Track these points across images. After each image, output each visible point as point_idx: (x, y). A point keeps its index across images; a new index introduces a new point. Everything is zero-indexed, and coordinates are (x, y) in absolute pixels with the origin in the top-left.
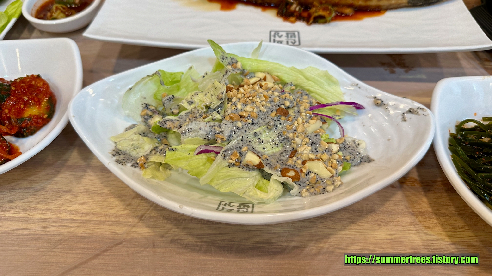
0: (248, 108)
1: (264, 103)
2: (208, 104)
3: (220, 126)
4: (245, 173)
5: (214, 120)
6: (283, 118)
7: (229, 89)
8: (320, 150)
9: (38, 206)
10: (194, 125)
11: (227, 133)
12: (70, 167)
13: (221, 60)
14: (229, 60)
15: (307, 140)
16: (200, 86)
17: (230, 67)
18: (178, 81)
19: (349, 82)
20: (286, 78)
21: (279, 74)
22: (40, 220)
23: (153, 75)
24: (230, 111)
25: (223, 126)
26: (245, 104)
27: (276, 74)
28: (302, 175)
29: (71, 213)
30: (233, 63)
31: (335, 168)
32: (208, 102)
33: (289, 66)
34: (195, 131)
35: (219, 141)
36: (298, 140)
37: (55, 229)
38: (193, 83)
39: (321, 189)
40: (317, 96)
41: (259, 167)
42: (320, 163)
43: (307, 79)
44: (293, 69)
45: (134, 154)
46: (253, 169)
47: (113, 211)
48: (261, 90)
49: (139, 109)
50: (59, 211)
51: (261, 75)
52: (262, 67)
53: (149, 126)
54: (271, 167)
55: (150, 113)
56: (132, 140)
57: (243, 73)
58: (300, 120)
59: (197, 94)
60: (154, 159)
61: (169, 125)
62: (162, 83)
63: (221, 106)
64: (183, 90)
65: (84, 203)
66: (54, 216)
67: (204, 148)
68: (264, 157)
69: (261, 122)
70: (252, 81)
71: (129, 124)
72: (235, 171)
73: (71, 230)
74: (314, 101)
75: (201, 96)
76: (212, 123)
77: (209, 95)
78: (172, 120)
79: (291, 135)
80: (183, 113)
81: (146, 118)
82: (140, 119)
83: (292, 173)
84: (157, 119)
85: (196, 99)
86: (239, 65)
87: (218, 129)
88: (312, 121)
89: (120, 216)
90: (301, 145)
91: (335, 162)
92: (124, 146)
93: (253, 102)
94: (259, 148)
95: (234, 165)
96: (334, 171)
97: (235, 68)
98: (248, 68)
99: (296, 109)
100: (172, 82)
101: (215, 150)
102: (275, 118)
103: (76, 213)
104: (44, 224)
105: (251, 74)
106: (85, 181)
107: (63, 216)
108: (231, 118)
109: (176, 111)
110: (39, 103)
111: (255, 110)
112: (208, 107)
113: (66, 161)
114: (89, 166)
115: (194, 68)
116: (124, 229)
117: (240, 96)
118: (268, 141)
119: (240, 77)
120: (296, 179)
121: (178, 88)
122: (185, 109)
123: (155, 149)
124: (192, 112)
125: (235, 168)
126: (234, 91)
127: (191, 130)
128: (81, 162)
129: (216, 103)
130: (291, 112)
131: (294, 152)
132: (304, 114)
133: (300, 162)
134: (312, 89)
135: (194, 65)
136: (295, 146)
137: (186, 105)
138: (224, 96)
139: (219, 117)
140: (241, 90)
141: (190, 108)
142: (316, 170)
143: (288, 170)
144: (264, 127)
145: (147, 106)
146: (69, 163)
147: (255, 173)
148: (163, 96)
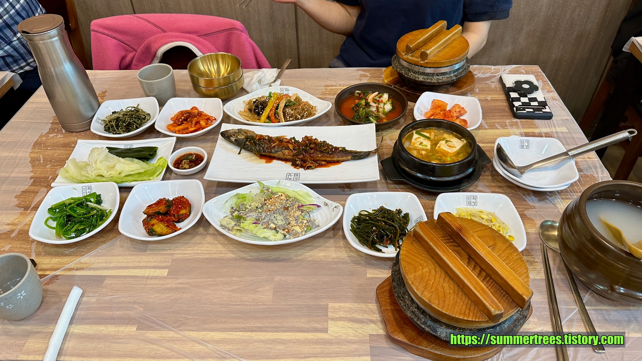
0: (273, 207)
1: (279, 205)
2: (257, 206)
3: (261, 214)
4: (270, 231)
5: (259, 212)
6: (286, 211)
7: (265, 200)
8: (298, 222)
9: (188, 249)
10: (251, 214)
11: (263, 217)
12: (199, 234)
13: (262, 189)
14: (266, 188)
15: (294, 219)
16: (254, 199)
17: (266, 191)
18: (245, 197)
19: (316, 196)
20: (290, 195)
21: (287, 193)
22: (190, 254)
23: (235, 195)
24: (265, 208)
25: (262, 214)
26: (272, 206)
27: (286, 193)
28: (291, 231)
29: (202, 250)
30: (268, 189)
31: (303, 228)
32: (257, 205)
33: (292, 190)
34: (251, 216)
35: (261, 219)
36: (291, 219)
37: (196, 256)
38: (251, 198)
39: (297, 236)
40: (302, 202)
41: (275, 229)
42: (298, 227)
43: (299, 195)
44: (293, 191)
45: (228, 226)
46: (273, 229)
47: (219, 249)
48: (278, 200)
49: (229, 209)
50: (197, 250)
51: (280, 194)
52: (281, 190)
53: (233, 216)
54: (279, 229)
55: (233, 211)
56: (227, 221)
57: (272, 193)
58: (292, 211)
59: (252, 202)
60: (235, 228)
61: (242, 214)
62: (239, 198)
63: (262, 207)
64: (247, 201)
65: (207, 247)
66: (195, 252)
67: (255, 222)
68: (277, 225)
69: (277, 212)
70: (276, 196)
71: (225, 216)
72: (266, 230)
73: (203, 256)
74: (300, 204)
75: (254, 203)
76: (258, 213)
77: (257, 202)
78: (243, 213)
79: (288, 217)
80: (247, 210)
81: (232, 213)
82: (229, 213)
83: (287, 230)
84: (236, 213)
85: (252, 204)
86: (270, 190)
87: (260, 215)
88: (297, 212)
89: (222, 251)
90: (292, 221)
91: (303, 226)
92: (224, 223)
93: (275, 205)
94: (276, 222)
95: (266, 228)
96: (303, 230)
97: (268, 191)
98: (274, 191)
99: (292, 207)
100: (243, 198)
101: (259, 223)
102: (283, 211)
103: (204, 250)
104: (192, 255)
105: (276, 193)
106: (207, 239)
107: (199, 252)
108: (265, 211)
109: (244, 210)
110: (185, 208)
111: (275, 208)
112: (257, 207)
113: (198, 232)
114: (208, 234)
115: (252, 191)
116: (224, 255)
117: (269, 202)
118: (280, 220)
119: (271, 195)
120: (288, 232)
121: (245, 200)
122: (248, 208)
123: (236, 224)
124: (251, 209)
125: (266, 229)
126: (268, 201)
127: (250, 216)
128: (204, 232)
129: (260, 206)
130: (290, 209)
131: (289, 223)
132: (294, 209)
133: (290, 227)
134: (300, 199)
135: (252, 190)
136: (290, 221)
137: (248, 207)
138: (263, 203)
139: (261, 211)
140: (271, 200)
141: (250, 208)
142: (296, 229)
143: (285, 229)
144: (278, 214)
145: (232, 208)
146: (199, 233)
147: (274, 231)
148: (239, 204)
